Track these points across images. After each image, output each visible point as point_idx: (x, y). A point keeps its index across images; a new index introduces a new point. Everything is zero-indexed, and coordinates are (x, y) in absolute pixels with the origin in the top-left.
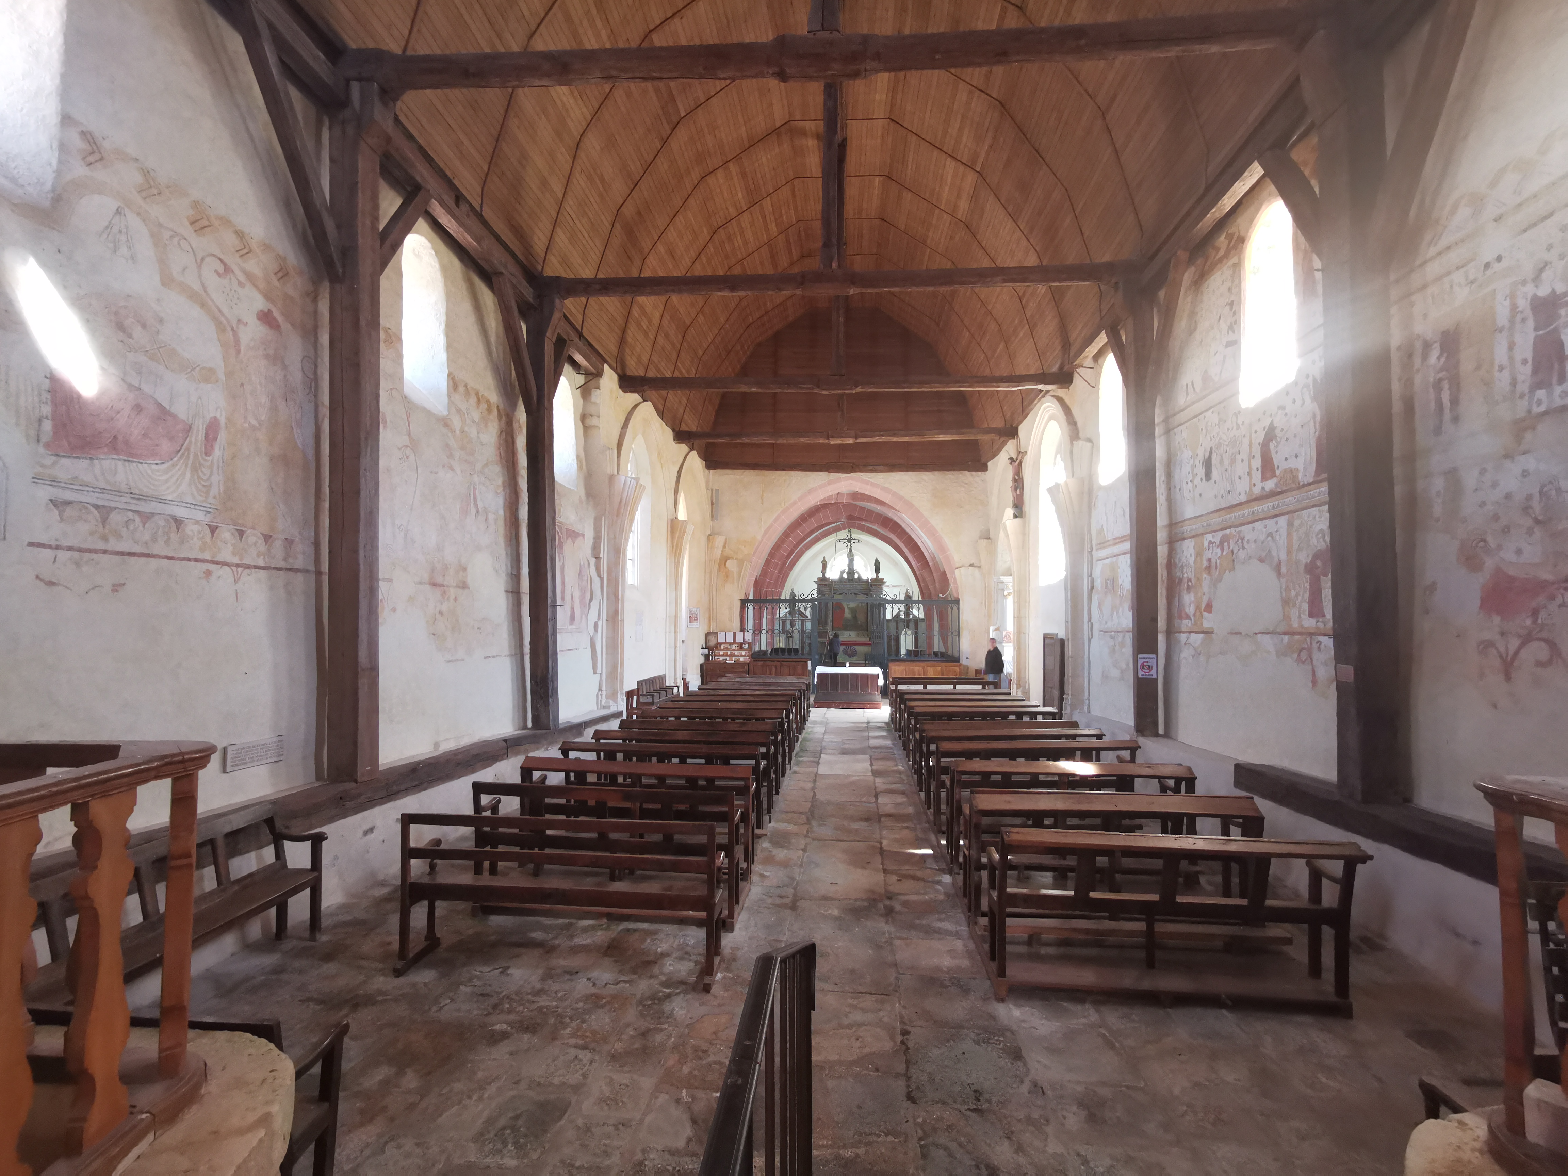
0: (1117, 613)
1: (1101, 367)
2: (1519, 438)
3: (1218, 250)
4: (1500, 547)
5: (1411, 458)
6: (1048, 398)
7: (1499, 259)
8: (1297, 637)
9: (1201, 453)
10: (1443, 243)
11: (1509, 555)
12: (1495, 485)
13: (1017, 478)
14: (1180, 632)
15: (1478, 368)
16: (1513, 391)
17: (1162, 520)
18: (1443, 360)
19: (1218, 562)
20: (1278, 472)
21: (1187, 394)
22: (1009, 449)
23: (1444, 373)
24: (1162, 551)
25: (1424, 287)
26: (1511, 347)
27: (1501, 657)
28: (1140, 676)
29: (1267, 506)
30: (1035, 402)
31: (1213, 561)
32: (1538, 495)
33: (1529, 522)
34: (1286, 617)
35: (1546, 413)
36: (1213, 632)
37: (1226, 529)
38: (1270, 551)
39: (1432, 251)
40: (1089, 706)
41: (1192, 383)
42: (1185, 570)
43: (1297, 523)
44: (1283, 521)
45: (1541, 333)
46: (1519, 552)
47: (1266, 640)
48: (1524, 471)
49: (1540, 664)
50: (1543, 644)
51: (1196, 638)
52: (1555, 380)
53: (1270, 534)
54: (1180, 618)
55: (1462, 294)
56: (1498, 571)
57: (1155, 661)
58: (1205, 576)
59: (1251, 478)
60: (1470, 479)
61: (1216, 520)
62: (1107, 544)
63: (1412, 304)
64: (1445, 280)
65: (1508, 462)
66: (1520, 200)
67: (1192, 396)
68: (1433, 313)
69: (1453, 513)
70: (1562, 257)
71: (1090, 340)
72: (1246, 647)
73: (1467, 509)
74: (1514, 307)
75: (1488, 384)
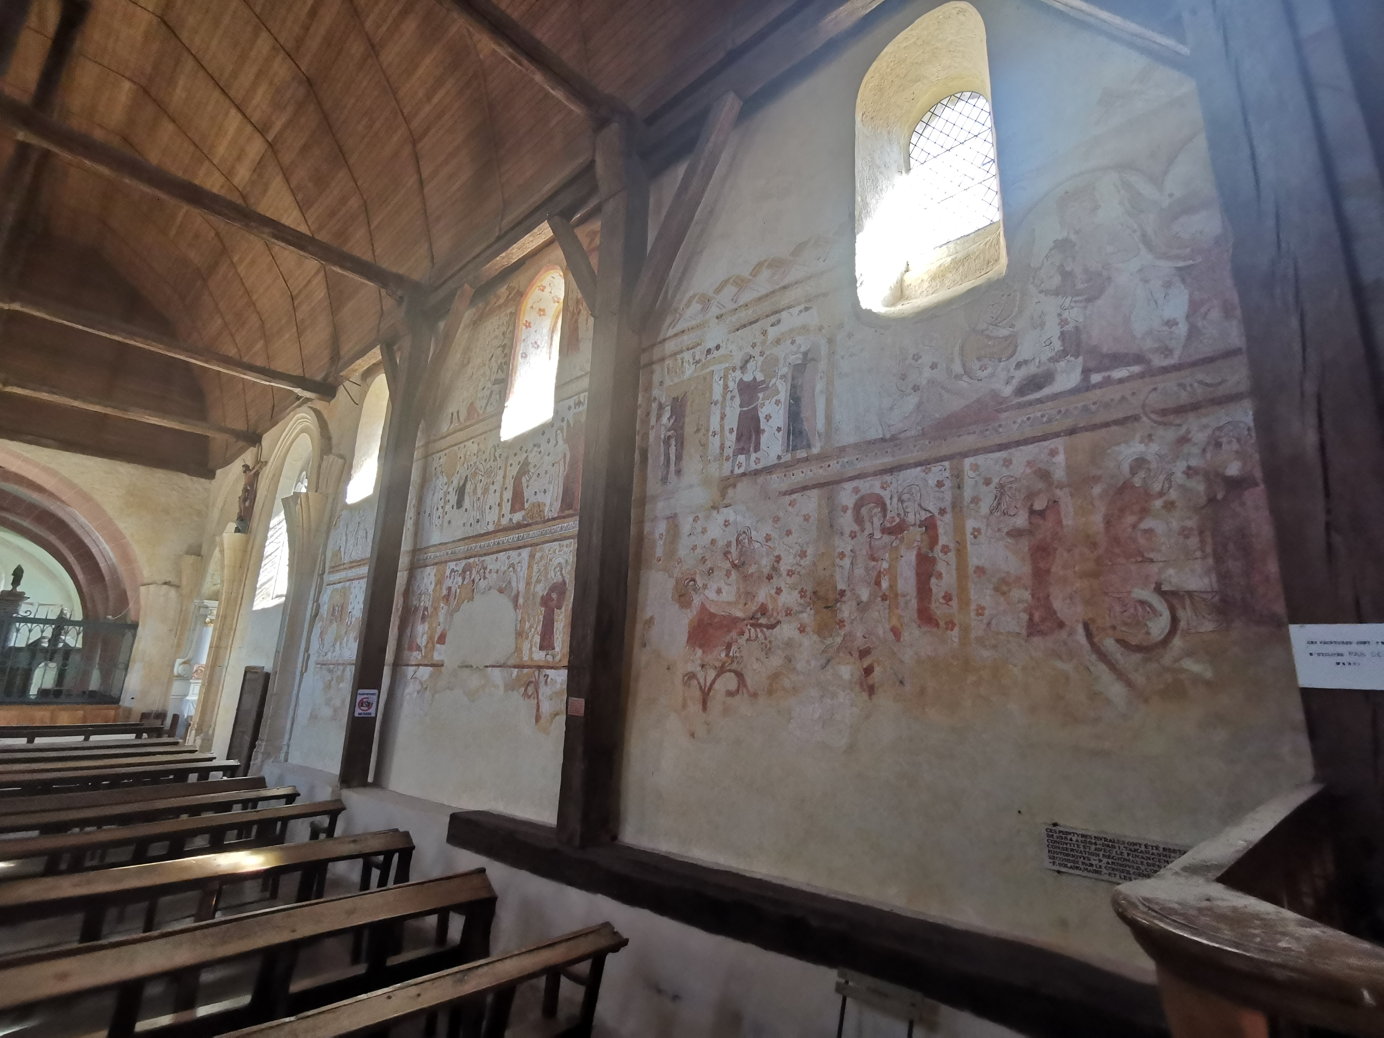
0: (341, 643)
1: (369, 387)
2: (723, 494)
3: (498, 298)
4: (705, 587)
5: (643, 502)
6: (304, 408)
7: (718, 348)
8: (525, 671)
10: (679, 327)
11: (711, 594)
12: (704, 531)
13: (249, 488)
14: (408, 665)
15: (698, 430)
16: (722, 454)
17: (406, 546)
18: (672, 421)
19: (458, 591)
20: (526, 506)
21: (451, 422)
22: (248, 457)
23: (673, 431)
24: (401, 577)
25: (663, 359)
26: (723, 417)
27: (701, 688)
28: (356, 715)
29: (512, 537)
30: (288, 411)
31: (453, 590)
32: (735, 542)
33: (728, 565)
34: (518, 650)
35: (744, 474)
36: (443, 665)
37: (470, 557)
38: (510, 582)
39: (671, 332)
40: (287, 753)
41: (458, 412)
42: (423, 599)
43: (538, 555)
44: (525, 553)
46: (719, 591)
47: (496, 674)
48: (726, 521)
49: (730, 694)
50: (733, 674)
51: (425, 672)
52: (752, 449)
53: (512, 565)
54: (411, 649)
55: (689, 370)
56: (703, 608)
57: (375, 697)
58: (442, 605)
59: (501, 510)
60: (686, 525)
61: (462, 548)
62: (343, 567)
63: (652, 372)
64: (679, 357)
65: (714, 513)
66: (735, 306)
67: (455, 425)
68: (668, 382)
69: (671, 553)
70: (762, 354)
71: (362, 353)
72: (474, 681)
73: (682, 552)
74: (726, 387)
75: (704, 445)
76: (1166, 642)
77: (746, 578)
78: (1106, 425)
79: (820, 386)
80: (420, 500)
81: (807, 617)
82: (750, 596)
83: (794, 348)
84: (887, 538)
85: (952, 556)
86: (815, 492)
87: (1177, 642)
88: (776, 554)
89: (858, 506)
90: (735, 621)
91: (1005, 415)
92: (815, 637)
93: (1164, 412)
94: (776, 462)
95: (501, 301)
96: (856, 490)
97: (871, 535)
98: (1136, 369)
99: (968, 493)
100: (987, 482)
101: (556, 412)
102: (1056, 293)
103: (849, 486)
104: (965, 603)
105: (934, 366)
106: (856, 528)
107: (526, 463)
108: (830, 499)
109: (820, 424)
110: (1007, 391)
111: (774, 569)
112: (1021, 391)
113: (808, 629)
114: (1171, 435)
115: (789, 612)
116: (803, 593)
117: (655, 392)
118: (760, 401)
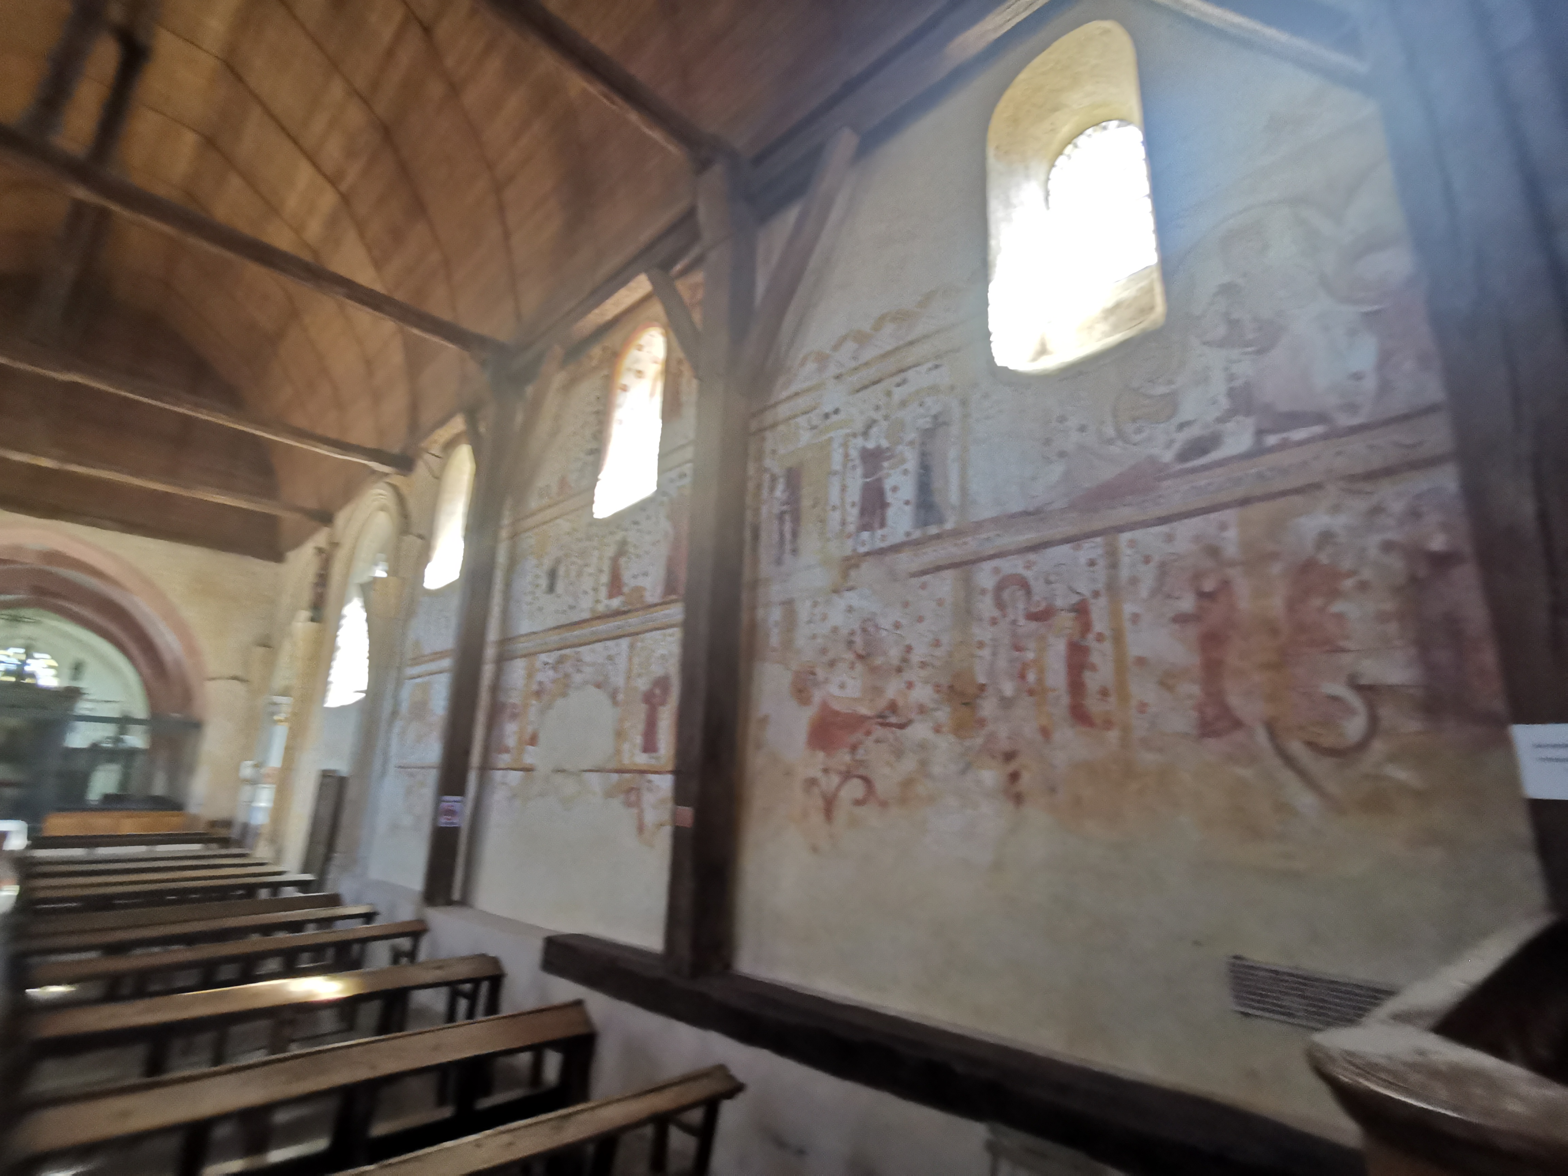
0: (424, 745)
1: (450, 459)
2: (845, 575)
3: (591, 359)
4: (827, 681)
5: (755, 584)
7: (837, 411)
8: (626, 776)
9: (547, 563)
10: (793, 389)
11: (834, 690)
12: (824, 618)
14: (496, 769)
15: (814, 506)
16: (843, 531)
17: (493, 635)
19: (550, 686)
20: (626, 590)
21: (541, 497)
22: (321, 538)
24: (488, 671)
25: (774, 426)
26: (844, 489)
27: (823, 796)
28: (439, 824)
29: (610, 626)
30: (363, 487)
31: (545, 685)
32: (860, 630)
33: (852, 656)
34: (618, 752)
35: (867, 554)
36: (534, 769)
37: (563, 648)
38: (607, 676)
39: (783, 395)
41: (548, 486)
42: (511, 694)
43: (639, 645)
44: (624, 643)
45: (868, 480)
46: (842, 686)
47: (594, 779)
48: (849, 607)
49: (858, 803)
50: (859, 781)
51: (515, 777)
52: (876, 525)
53: (610, 658)
54: (499, 751)
55: (805, 437)
56: (825, 705)
57: (461, 804)
58: (533, 702)
59: (597, 594)
60: (804, 610)
61: (553, 638)
62: (424, 659)
63: (763, 439)
64: (792, 422)
65: (835, 597)
66: (854, 364)
67: (546, 501)
68: (782, 451)
69: (788, 644)
70: (886, 418)
71: (442, 422)
72: (569, 786)
73: (801, 641)
74: (846, 455)
75: (823, 521)
76: (1362, 745)
77: (873, 670)
78: (1284, 494)
79: (953, 453)
80: (508, 585)
81: (943, 715)
82: (877, 691)
83: (921, 411)
84: (1033, 625)
85: (1107, 646)
86: (949, 574)
87: (1377, 745)
88: (907, 642)
89: (1000, 588)
90: (863, 719)
91: (1166, 484)
92: (952, 738)
93: (1353, 478)
94: (904, 539)
95: (594, 363)
96: (996, 570)
97: (1014, 622)
98: (1318, 429)
99: (1125, 573)
100: (1147, 560)
101: (659, 484)
102: (1222, 344)
103: (988, 566)
104: (1124, 699)
105: (1082, 429)
106: (996, 613)
108: (967, 581)
109: (954, 497)
110: (1168, 456)
111: (905, 660)
112: (1184, 456)
113: (944, 729)
114: (1361, 505)
115: (922, 710)
116: (937, 688)
117: (768, 462)
118: (885, 471)
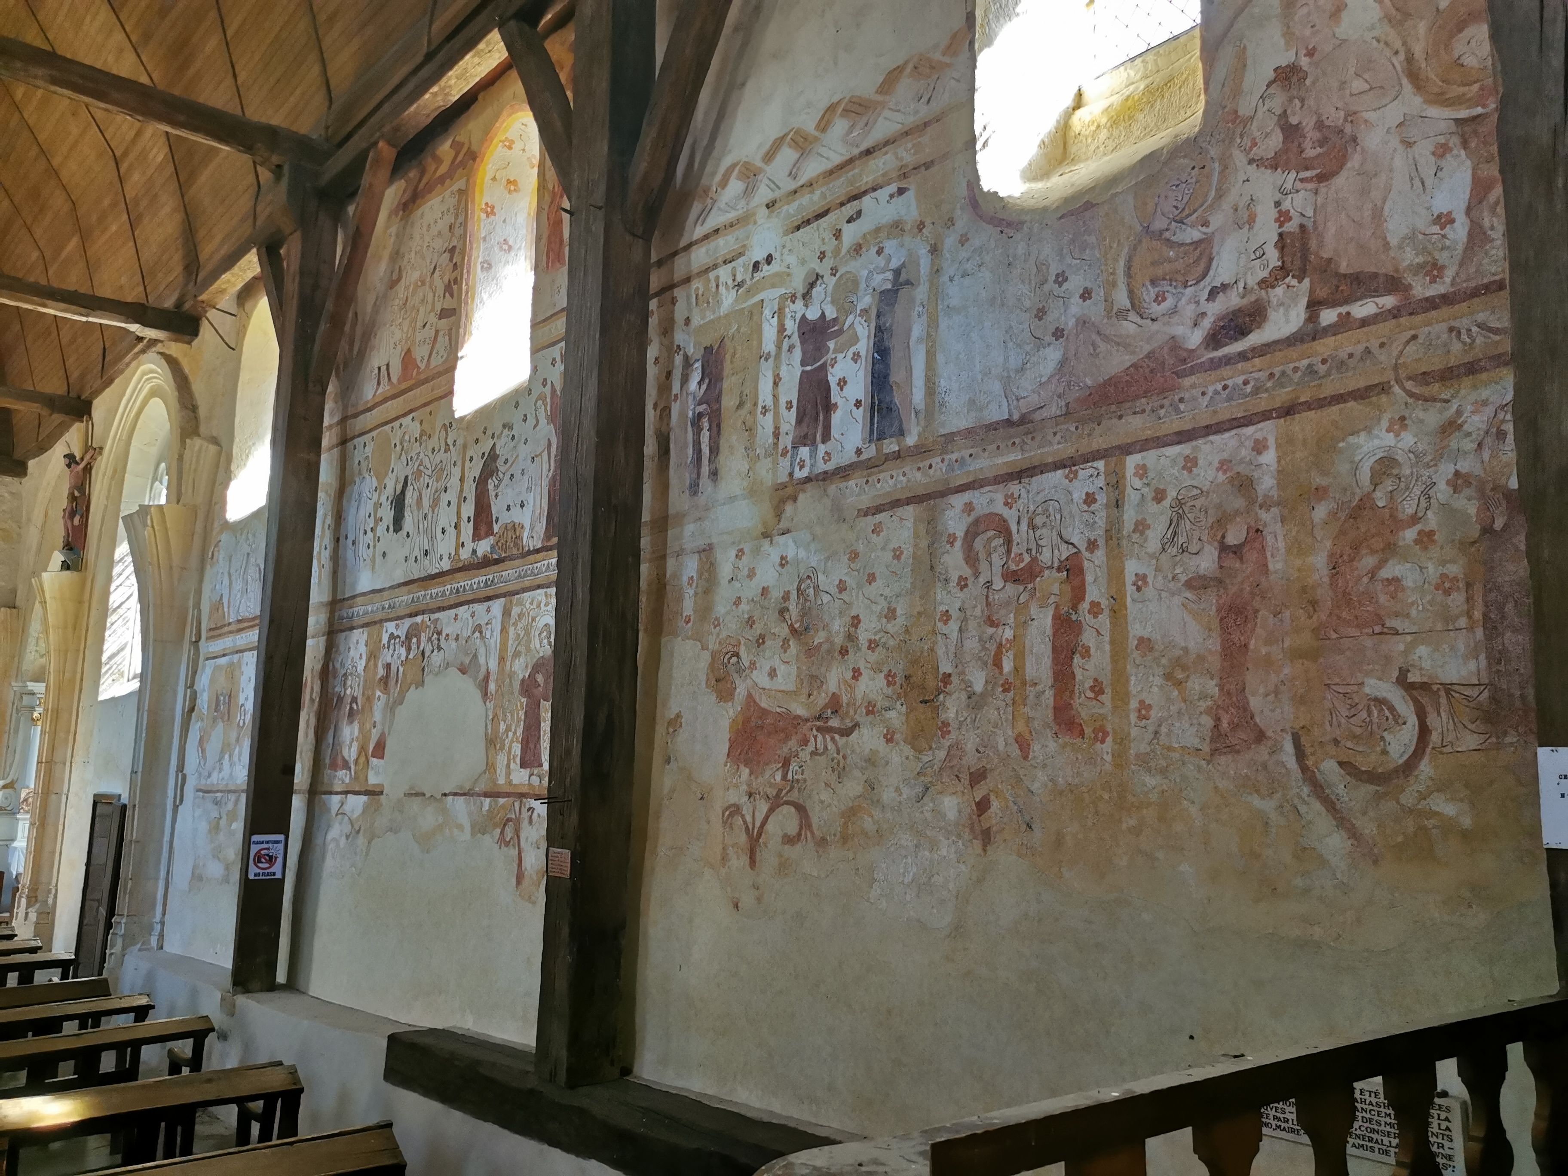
0: (230, 756)
1: (249, 317)
2: (779, 514)
3: (439, 161)
5: (661, 524)
6: (151, 354)
7: (769, 260)
8: (501, 801)
9: (391, 485)
11: (761, 678)
12: (751, 574)
13: (76, 493)
14: (331, 793)
15: (740, 405)
16: (776, 444)
17: (319, 593)
18: (704, 387)
19: (401, 669)
20: (496, 528)
21: (379, 383)
22: (72, 439)
23: (704, 406)
24: (314, 648)
25: (688, 280)
26: (777, 382)
27: (747, 828)
28: (251, 876)
29: (476, 581)
30: (127, 359)
31: (393, 668)
32: (795, 592)
33: (785, 631)
34: (490, 767)
35: (808, 480)
36: (382, 793)
37: (416, 615)
38: (475, 656)
39: (699, 232)
40: (161, 935)
41: (388, 365)
42: (349, 683)
43: (515, 611)
44: (497, 606)
45: (808, 368)
46: (773, 673)
47: (459, 804)
48: (782, 558)
49: (790, 840)
50: (793, 809)
51: (355, 803)
52: (819, 437)
53: (478, 628)
54: (334, 766)
55: (728, 299)
57: (281, 847)
58: (378, 693)
59: (459, 534)
60: (726, 564)
61: (404, 598)
62: (226, 629)
63: (674, 301)
64: (712, 275)
65: (766, 542)
66: (793, 186)
67: (384, 388)
68: (696, 321)
69: (705, 611)
70: (834, 271)
71: (230, 261)
72: (428, 818)
73: (721, 608)
74: (782, 329)
75: (750, 430)
76: (1409, 766)
77: (810, 652)
78: (1339, 399)
79: (917, 330)
80: (339, 517)
81: (896, 717)
82: (815, 681)
83: (881, 261)
84: (1012, 589)
85: (1104, 620)
86: (909, 511)
87: (1425, 768)
88: (854, 613)
89: (971, 535)
90: (797, 721)
91: (1187, 381)
92: (908, 750)
93: (1425, 378)
94: (855, 459)
95: (443, 169)
96: (969, 508)
97: (989, 584)
98: (1389, 301)
99: (1129, 516)
100: (1159, 496)
101: (535, 369)
102: (1274, 164)
103: (958, 501)
104: (1122, 697)
105: (1086, 295)
106: (967, 572)
107: (492, 457)
108: (932, 523)
109: (918, 396)
110: (1195, 339)
111: (850, 637)
112: (1214, 339)
113: (897, 736)
114: (1433, 417)
115: (871, 710)
116: (890, 678)
117: (679, 337)
118: (831, 355)
